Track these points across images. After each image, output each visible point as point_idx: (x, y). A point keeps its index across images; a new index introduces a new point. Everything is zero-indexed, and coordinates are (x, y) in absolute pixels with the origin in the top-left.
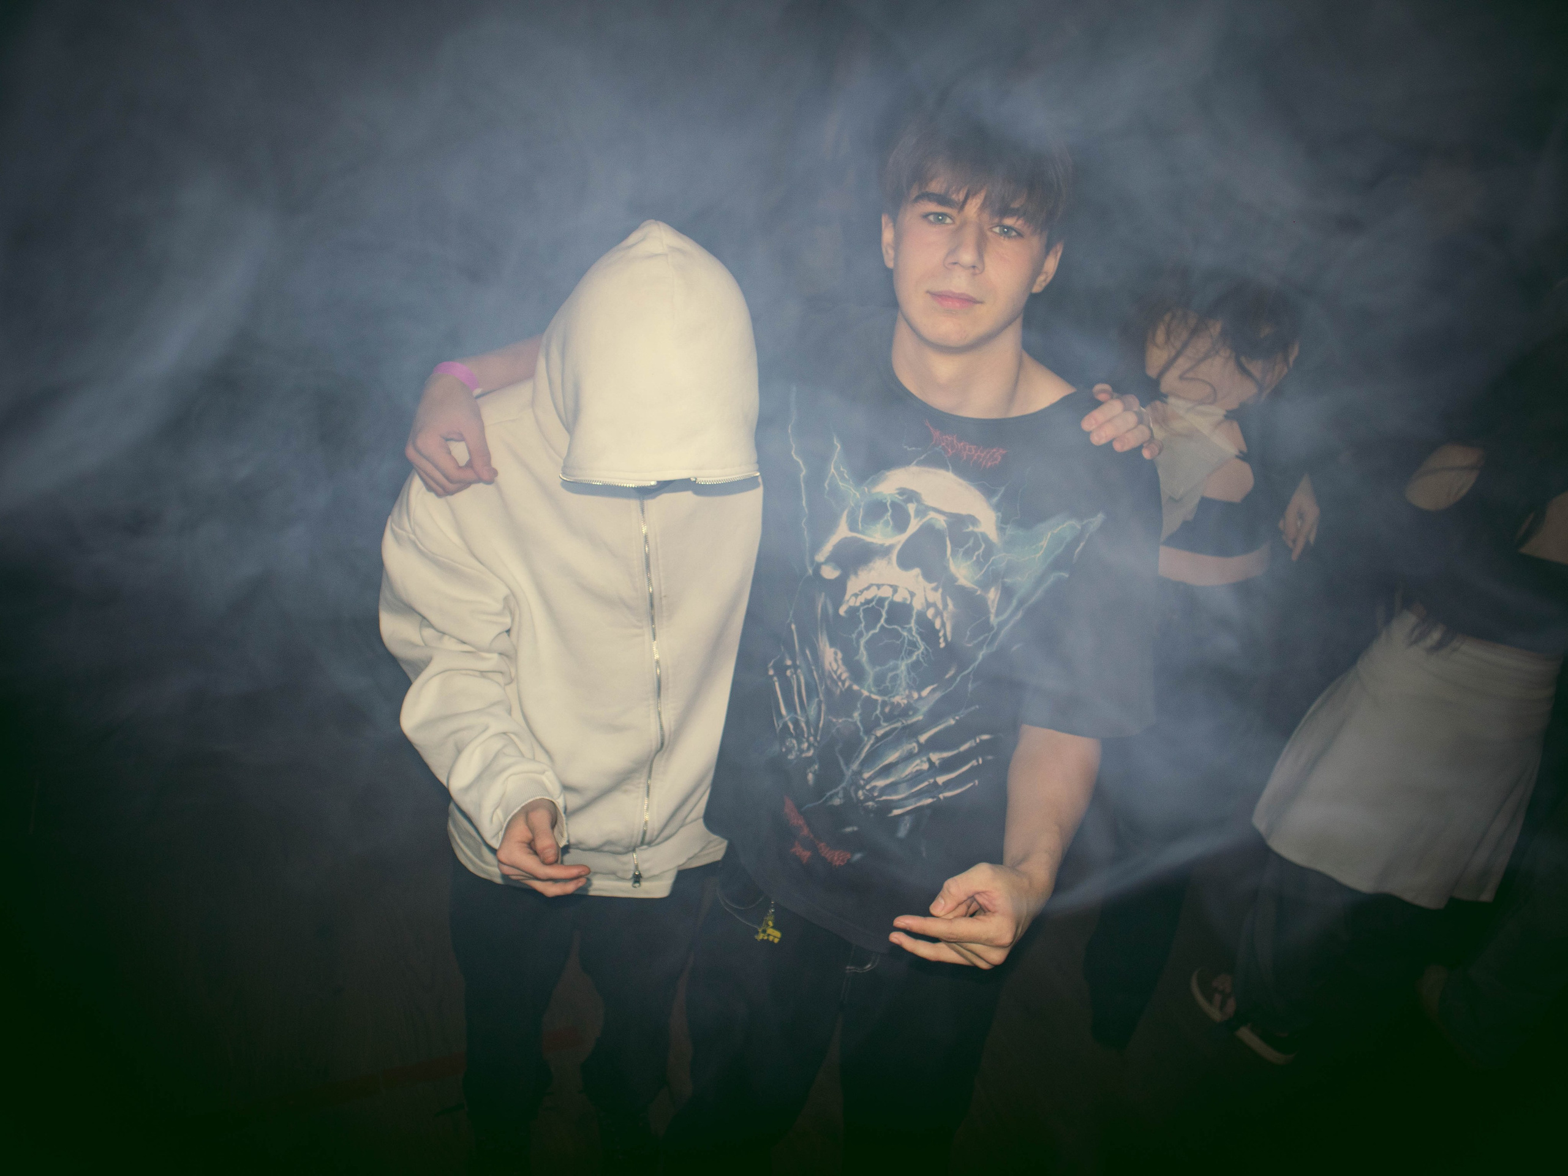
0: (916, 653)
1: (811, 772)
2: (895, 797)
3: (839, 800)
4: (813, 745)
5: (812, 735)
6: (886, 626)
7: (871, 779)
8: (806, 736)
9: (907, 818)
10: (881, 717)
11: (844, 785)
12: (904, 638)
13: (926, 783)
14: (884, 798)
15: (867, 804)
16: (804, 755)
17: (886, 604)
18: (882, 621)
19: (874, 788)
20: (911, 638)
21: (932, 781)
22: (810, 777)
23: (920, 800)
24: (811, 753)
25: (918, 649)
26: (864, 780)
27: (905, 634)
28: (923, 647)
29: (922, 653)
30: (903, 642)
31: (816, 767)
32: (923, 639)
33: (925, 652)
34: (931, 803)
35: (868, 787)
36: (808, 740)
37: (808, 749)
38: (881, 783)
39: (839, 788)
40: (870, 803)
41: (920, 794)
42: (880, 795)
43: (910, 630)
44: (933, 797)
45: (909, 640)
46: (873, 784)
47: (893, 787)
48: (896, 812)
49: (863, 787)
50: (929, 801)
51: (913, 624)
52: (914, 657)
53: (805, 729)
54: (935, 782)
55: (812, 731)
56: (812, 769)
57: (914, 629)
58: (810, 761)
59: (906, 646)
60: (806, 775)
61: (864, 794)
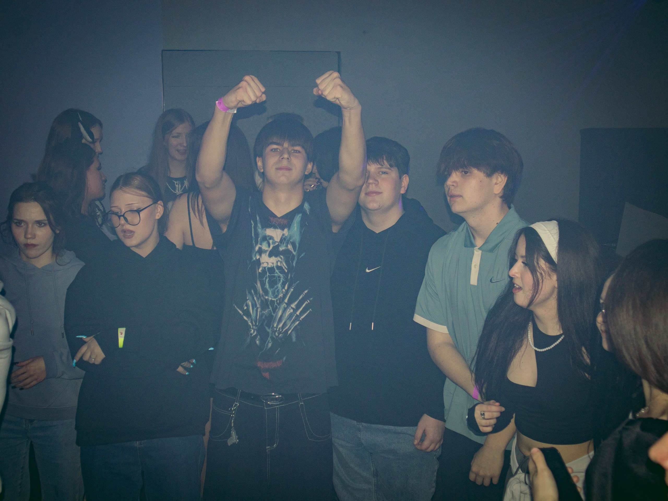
0: (281, 279)
1: (257, 340)
2: (287, 327)
3: (270, 344)
4: (255, 329)
5: (254, 325)
6: (269, 275)
7: (277, 325)
8: (252, 327)
9: (293, 332)
10: (277, 305)
11: (270, 336)
12: (276, 276)
13: (294, 316)
14: (284, 330)
15: (280, 336)
16: (252, 336)
17: (266, 268)
18: (268, 274)
19: (279, 328)
20: (278, 275)
21: (296, 315)
22: (257, 342)
23: (295, 324)
24: (255, 333)
25: (281, 277)
26: (275, 328)
27: (276, 275)
28: (282, 276)
29: (283, 278)
30: (276, 278)
31: (259, 337)
32: (281, 274)
33: (283, 277)
34: (299, 323)
35: (278, 330)
36: (253, 329)
37: (254, 332)
38: (281, 325)
39: (269, 339)
40: (281, 335)
41: (294, 322)
42: (282, 330)
43: (277, 273)
44: (298, 321)
45: (278, 276)
46: (279, 327)
47: (285, 325)
48: (289, 332)
49: (276, 331)
50: (298, 322)
51: (277, 271)
52: (281, 281)
53: (251, 325)
54: (297, 315)
55: (254, 324)
56: (258, 339)
57: (278, 272)
58: (256, 336)
59: (277, 278)
60: (256, 342)
61: (278, 333)
